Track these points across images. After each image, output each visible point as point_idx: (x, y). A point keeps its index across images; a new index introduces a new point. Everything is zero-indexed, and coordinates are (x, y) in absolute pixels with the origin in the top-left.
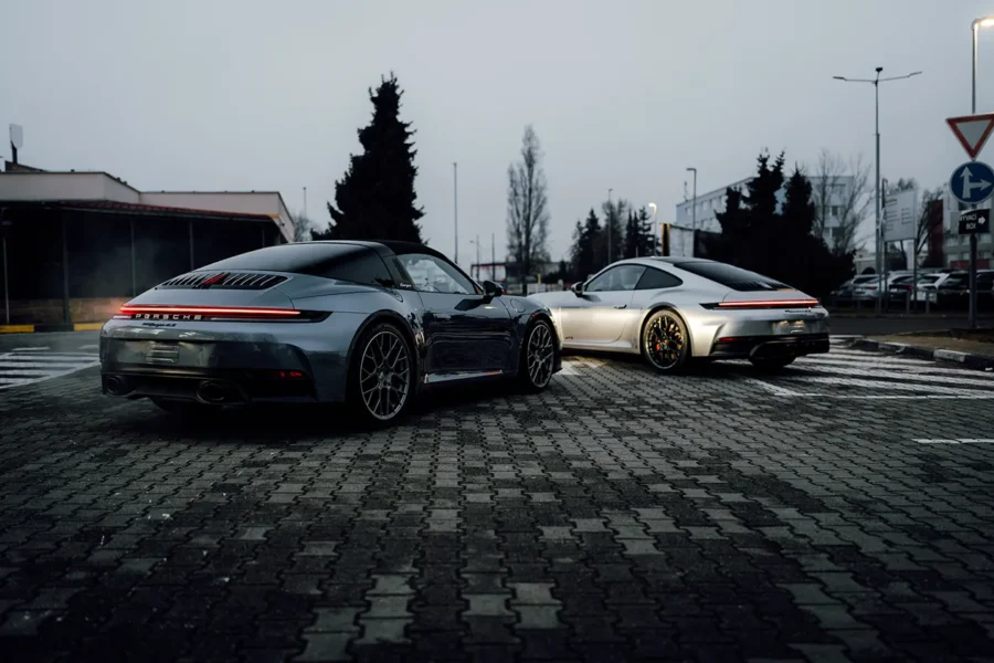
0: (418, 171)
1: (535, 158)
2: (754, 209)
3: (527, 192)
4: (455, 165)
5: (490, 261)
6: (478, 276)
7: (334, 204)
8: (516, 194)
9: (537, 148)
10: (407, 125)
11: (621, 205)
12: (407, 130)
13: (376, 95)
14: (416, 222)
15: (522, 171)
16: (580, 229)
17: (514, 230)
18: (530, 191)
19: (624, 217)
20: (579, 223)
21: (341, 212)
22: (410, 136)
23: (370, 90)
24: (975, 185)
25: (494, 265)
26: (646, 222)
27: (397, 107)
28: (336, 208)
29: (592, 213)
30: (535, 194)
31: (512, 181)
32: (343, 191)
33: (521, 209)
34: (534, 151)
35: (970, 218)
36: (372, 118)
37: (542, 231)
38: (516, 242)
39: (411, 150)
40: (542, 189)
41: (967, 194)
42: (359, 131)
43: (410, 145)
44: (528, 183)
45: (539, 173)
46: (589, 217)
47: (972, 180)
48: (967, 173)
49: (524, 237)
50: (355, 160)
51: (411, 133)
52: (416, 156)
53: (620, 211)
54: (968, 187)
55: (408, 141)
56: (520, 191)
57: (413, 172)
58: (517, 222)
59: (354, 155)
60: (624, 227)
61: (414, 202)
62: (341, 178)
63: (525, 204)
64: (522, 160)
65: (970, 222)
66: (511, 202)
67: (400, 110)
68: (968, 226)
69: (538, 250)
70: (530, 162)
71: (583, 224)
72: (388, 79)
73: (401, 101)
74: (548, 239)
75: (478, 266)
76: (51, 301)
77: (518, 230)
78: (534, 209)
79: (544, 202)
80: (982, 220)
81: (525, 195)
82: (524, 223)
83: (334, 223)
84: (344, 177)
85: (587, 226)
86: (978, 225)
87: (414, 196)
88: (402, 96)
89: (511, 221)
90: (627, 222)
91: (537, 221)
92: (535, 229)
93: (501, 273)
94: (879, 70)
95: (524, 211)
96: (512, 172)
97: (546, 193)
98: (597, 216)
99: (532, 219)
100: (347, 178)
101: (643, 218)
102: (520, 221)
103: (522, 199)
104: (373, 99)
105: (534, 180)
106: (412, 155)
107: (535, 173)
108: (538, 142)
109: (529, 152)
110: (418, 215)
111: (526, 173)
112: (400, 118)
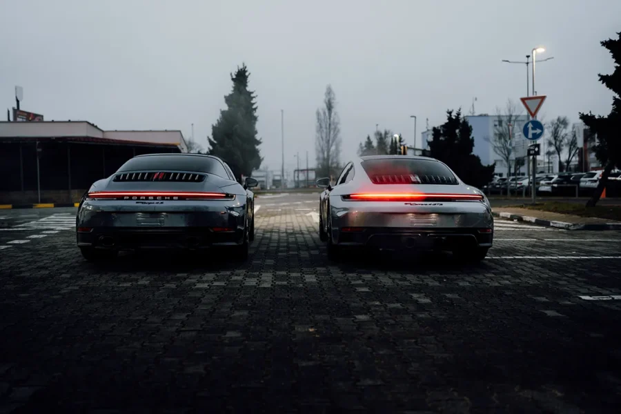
0: (258, 118)
1: (333, 105)
2: (446, 139)
3: (328, 126)
4: (282, 111)
5: (305, 168)
6: (298, 177)
7: (211, 137)
8: (321, 127)
9: (333, 99)
10: (252, 93)
11: (386, 133)
12: (252, 95)
13: (234, 77)
14: (257, 147)
15: (324, 113)
16: (362, 148)
17: (320, 149)
18: (330, 125)
19: (389, 140)
20: (361, 144)
21: (215, 142)
22: (254, 99)
23: (231, 74)
24: (534, 132)
25: (308, 170)
26: (402, 143)
27: (247, 83)
28: (213, 140)
29: (369, 138)
30: (332, 127)
31: (318, 119)
32: (216, 131)
33: (324, 136)
34: (332, 101)
35: (532, 148)
36: (232, 89)
37: (337, 149)
38: (321, 156)
39: (254, 107)
40: (337, 123)
41: (530, 136)
42: (225, 97)
43: (254, 104)
44: (328, 120)
45: (335, 114)
46: (367, 140)
47: (533, 129)
48: (530, 126)
49: (326, 153)
50: (223, 113)
51: (254, 97)
52: (257, 110)
53: (385, 137)
54: (531, 132)
55: (253, 102)
56: (324, 126)
57: (255, 119)
58: (321, 144)
59: (222, 110)
60: (388, 147)
61: (256, 136)
62: (215, 123)
63: (326, 133)
64: (325, 106)
65: (532, 150)
66: (318, 131)
67: (248, 84)
68: (531, 152)
69: (335, 160)
70: (330, 107)
71: (364, 145)
72: (241, 67)
73: (249, 79)
74: (341, 154)
75: (298, 170)
76: (61, 191)
77: (322, 149)
78: (332, 135)
79: (338, 131)
80: (537, 149)
81: (326, 128)
82: (326, 145)
83: (211, 148)
84: (216, 122)
85: (366, 146)
86: (535, 151)
87: (256, 132)
88: (249, 77)
89: (318, 144)
90: (390, 143)
91: (334, 143)
92: (333, 148)
93: (312, 175)
94: (528, 57)
95: (326, 137)
96: (318, 114)
97: (339, 126)
98: (372, 140)
99: (331, 142)
100: (219, 123)
101: (400, 141)
102: (324, 143)
103: (325, 130)
104: (233, 79)
105: (332, 119)
106: (255, 109)
107: (333, 114)
108: (334, 95)
109: (329, 101)
110: (258, 143)
111: (327, 114)
112: (248, 89)
